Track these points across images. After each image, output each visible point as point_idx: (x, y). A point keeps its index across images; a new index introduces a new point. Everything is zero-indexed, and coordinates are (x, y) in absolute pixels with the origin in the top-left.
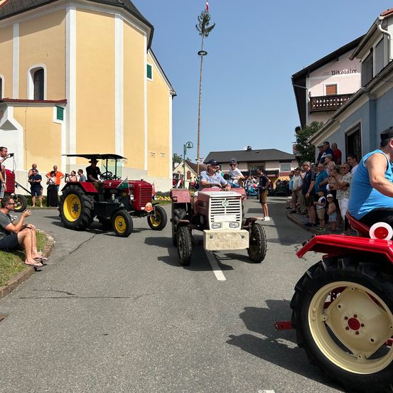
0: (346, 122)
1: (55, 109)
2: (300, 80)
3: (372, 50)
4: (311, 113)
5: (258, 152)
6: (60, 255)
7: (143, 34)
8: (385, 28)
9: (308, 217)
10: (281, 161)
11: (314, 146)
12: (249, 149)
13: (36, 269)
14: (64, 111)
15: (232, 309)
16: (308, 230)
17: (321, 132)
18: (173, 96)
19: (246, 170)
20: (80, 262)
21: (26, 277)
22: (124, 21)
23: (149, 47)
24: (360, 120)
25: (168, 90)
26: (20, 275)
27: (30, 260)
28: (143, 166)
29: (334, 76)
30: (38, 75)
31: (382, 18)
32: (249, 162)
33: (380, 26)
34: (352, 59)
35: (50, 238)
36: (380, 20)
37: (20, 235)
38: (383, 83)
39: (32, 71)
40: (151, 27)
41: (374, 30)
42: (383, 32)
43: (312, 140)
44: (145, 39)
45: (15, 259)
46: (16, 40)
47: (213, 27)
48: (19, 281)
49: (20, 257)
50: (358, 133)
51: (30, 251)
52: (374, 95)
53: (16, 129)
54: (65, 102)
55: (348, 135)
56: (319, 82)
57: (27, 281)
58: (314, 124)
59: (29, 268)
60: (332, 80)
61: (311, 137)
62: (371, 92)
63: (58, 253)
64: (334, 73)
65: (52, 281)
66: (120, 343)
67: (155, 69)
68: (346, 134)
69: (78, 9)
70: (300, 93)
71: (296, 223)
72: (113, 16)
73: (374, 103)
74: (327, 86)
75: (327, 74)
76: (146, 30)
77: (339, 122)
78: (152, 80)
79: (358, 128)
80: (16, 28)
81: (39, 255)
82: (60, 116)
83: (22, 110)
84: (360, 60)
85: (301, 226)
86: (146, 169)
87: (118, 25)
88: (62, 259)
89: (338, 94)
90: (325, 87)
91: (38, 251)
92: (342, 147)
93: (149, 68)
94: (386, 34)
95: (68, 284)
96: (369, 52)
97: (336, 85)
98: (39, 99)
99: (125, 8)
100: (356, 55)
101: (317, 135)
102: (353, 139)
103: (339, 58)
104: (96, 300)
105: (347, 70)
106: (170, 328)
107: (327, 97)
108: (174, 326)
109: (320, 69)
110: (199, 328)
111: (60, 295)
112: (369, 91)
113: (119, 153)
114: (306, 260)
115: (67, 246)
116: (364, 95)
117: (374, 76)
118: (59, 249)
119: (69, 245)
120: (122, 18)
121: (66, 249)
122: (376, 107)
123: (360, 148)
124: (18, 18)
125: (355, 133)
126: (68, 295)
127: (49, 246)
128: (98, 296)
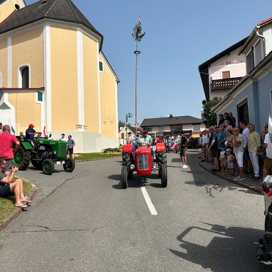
0: (238, 97)
1: (37, 94)
2: (204, 69)
3: (253, 48)
4: (212, 91)
5: (177, 118)
7: (96, 41)
8: (261, 33)
9: (214, 165)
10: (193, 124)
11: (216, 114)
12: (171, 116)
13: (23, 209)
14: (43, 95)
15: (162, 237)
16: (214, 174)
17: (220, 105)
18: (118, 82)
19: (169, 131)
20: (54, 203)
21: (16, 216)
22: (83, 33)
23: (100, 50)
24: (247, 97)
25: (114, 78)
26: (11, 215)
27: (19, 203)
28: (98, 131)
29: (227, 65)
30: (25, 71)
31: (259, 27)
32: (171, 125)
33: (258, 32)
34: (240, 55)
35: (33, 185)
36: (258, 28)
37: (11, 185)
38: (261, 71)
39: (20, 68)
40: (102, 36)
41: (254, 34)
42: (260, 37)
43: (215, 110)
44: (98, 45)
45: (9, 202)
46: (10, 48)
47: (144, 35)
48: (11, 219)
49: (12, 201)
50: (246, 105)
51: (19, 197)
52: (256, 79)
53: (10, 108)
54: (43, 88)
55: (239, 106)
56: (218, 69)
57: (17, 219)
58: (215, 99)
59: (18, 209)
60: (226, 68)
61: (214, 108)
62: (254, 77)
63: (39, 197)
64: (227, 63)
65: (34, 218)
66: (83, 266)
67: (105, 65)
69: (51, 26)
70: (205, 78)
71: (206, 169)
72: (75, 30)
73: (256, 84)
74: (223, 72)
75: (223, 64)
76: (98, 38)
77: (232, 97)
78: (103, 72)
79: (246, 102)
80: (10, 40)
81: (25, 199)
82: (40, 99)
83: (13, 95)
84: (245, 55)
85: (210, 172)
86: (100, 133)
87: (79, 36)
88: (41, 201)
89: (231, 77)
91: (25, 196)
92: (235, 115)
93: (101, 64)
94: (262, 37)
95: (46, 221)
96: (251, 50)
97: (229, 72)
98: (26, 87)
99: (84, 24)
100: (242, 52)
101: (218, 107)
102: (242, 109)
103: (231, 53)
104: (65, 233)
105: (236, 61)
106: (118, 253)
107: (223, 80)
108: (121, 252)
109: (218, 61)
110: (139, 253)
111: (40, 229)
112: (252, 77)
113: (81, 122)
114: (213, 197)
115: (45, 191)
116: (249, 79)
117: (255, 67)
118: (40, 194)
119: (47, 190)
120: (81, 31)
121: (44, 193)
122: (257, 87)
123: (248, 115)
124: (10, 33)
125: (244, 105)
126: (46, 229)
127: (32, 191)
128: (67, 229)
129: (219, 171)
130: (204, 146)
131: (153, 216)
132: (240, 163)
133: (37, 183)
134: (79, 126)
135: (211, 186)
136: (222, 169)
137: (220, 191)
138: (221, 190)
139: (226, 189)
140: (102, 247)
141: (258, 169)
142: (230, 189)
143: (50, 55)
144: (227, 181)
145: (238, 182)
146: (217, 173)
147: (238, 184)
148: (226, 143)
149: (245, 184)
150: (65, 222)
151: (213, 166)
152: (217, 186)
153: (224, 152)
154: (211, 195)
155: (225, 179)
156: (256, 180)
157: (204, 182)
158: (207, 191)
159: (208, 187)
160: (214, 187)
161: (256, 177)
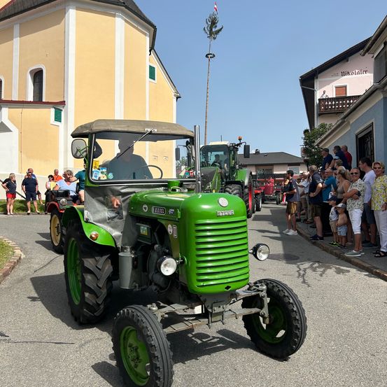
0: (357, 124)
1: (53, 110)
2: (308, 82)
3: (385, 44)
4: (320, 115)
5: (266, 155)
6: (22, 275)
7: (145, 34)
10: (290, 165)
12: (257, 152)
14: (63, 113)
16: (314, 244)
18: (177, 98)
22: (126, 21)
23: (152, 48)
24: (373, 120)
25: (172, 92)
29: (343, 77)
30: (38, 76)
32: (257, 166)
34: (364, 55)
39: (31, 72)
40: (154, 27)
43: (321, 142)
44: (147, 40)
46: (17, 41)
47: (220, 30)
50: (370, 134)
53: (10, 131)
54: (63, 103)
55: (359, 136)
56: (328, 83)
58: (323, 126)
60: (342, 81)
61: (319, 140)
62: (386, 88)
63: (20, 272)
64: (344, 74)
67: (159, 71)
68: (357, 136)
69: (78, 9)
70: (308, 95)
71: (301, 235)
72: (114, 16)
74: (336, 88)
75: (337, 75)
76: (148, 30)
77: (349, 122)
78: (155, 82)
79: (371, 129)
80: (17, 29)
82: (58, 118)
83: (17, 111)
84: (372, 55)
85: (307, 238)
87: (119, 26)
88: (21, 280)
89: (348, 95)
90: (334, 89)
92: (352, 150)
93: (152, 70)
96: (383, 46)
97: (346, 87)
98: (38, 101)
99: (127, 7)
100: (367, 51)
101: (325, 138)
102: (364, 141)
103: (350, 58)
105: (357, 71)
109: (329, 70)
112: (384, 87)
114: (309, 286)
115: (37, 261)
116: (377, 91)
118: (25, 266)
120: (122, 18)
121: (33, 265)
123: (372, 151)
124: (18, 19)
125: (367, 134)
127: (11, 262)
128: (36, 340)
129: (322, 239)
135: (307, 265)
137: (321, 275)
138: (324, 272)
139: (331, 272)
142: (339, 271)
143: (74, 52)
144: (334, 257)
145: (353, 260)
146: (319, 242)
147: (350, 262)
149: (364, 264)
151: (311, 230)
152: (317, 265)
154: (304, 282)
155: (331, 253)
157: (295, 256)
158: (299, 274)
159: (302, 267)
160: (311, 267)
161: (383, 252)
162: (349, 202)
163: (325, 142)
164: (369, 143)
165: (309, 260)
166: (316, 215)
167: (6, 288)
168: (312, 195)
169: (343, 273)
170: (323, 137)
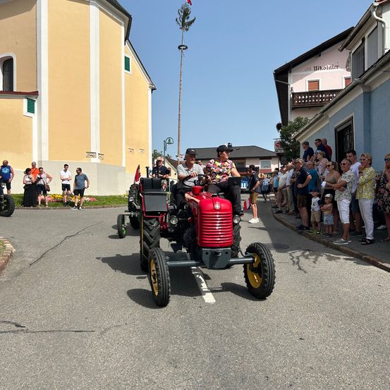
0: (336, 117)
1: (25, 101)
2: (282, 75)
3: (363, 40)
4: (293, 109)
5: (238, 149)
6: (17, 268)
7: (121, 24)
8: (379, 15)
10: (261, 158)
11: (299, 143)
14: (36, 104)
16: (300, 233)
17: (307, 128)
18: (152, 90)
20: (40, 277)
22: (100, 9)
23: (127, 38)
24: (353, 114)
25: (147, 84)
28: (121, 163)
29: (316, 72)
30: (8, 64)
31: (377, 4)
33: (374, 13)
34: (342, 50)
35: (9, 246)
36: (375, 7)
38: (380, 73)
40: (129, 16)
41: (368, 17)
42: (377, 20)
43: (298, 136)
44: (123, 30)
47: (193, 21)
50: (350, 128)
52: (369, 87)
54: (36, 93)
55: (338, 130)
56: (302, 77)
58: (298, 120)
60: (314, 75)
61: (296, 133)
62: (366, 83)
63: (15, 265)
64: (316, 69)
67: (133, 62)
68: (336, 130)
70: (282, 89)
71: (286, 225)
72: (88, 3)
73: (368, 96)
74: (309, 82)
75: (310, 69)
76: (123, 19)
77: (328, 116)
78: (130, 72)
79: (350, 123)
82: (31, 109)
84: (349, 51)
85: (292, 228)
86: (124, 165)
87: (94, 11)
88: (18, 274)
89: (320, 89)
90: (307, 83)
92: (332, 143)
93: (127, 60)
94: (381, 22)
96: (361, 42)
97: (318, 81)
98: (9, 90)
100: (345, 46)
101: (303, 132)
102: (343, 134)
103: (322, 53)
104: (50, 336)
105: (329, 66)
106: (146, 384)
107: (310, 93)
108: (150, 380)
109: (302, 65)
110: (185, 383)
111: (5, 327)
112: (364, 83)
113: (95, 148)
114: (305, 272)
116: (357, 86)
117: (366, 69)
119: (31, 254)
120: (97, 6)
121: (26, 259)
122: (370, 99)
125: (346, 128)
126: (16, 329)
127: (5, 256)
128: (54, 329)
129: (308, 228)
130: (281, 190)
131: (209, 304)
132: (345, 218)
133: (17, 241)
134: (91, 154)
135: (298, 253)
136: (313, 225)
137: (314, 262)
138: (316, 259)
139: (323, 259)
140: (116, 369)
141: (373, 228)
142: (330, 259)
143: (47, 41)
144: (322, 245)
145: (341, 248)
146: (306, 231)
147: (339, 250)
148: (324, 184)
149: (352, 251)
150: (54, 314)
151: (299, 220)
152: (307, 253)
153: (318, 199)
154: (300, 269)
155: (319, 242)
156: (367, 244)
157: (285, 245)
158: (294, 262)
159: (294, 255)
160: (303, 254)
161: (369, 240)
162: (337, 192)
163: (302, 135)
164: (348, 136)
165: (299, 249)
166: (303, 206)
167: (5, 282)
168: (300, 186)
169: (335, 260)
170: (300, 130)
